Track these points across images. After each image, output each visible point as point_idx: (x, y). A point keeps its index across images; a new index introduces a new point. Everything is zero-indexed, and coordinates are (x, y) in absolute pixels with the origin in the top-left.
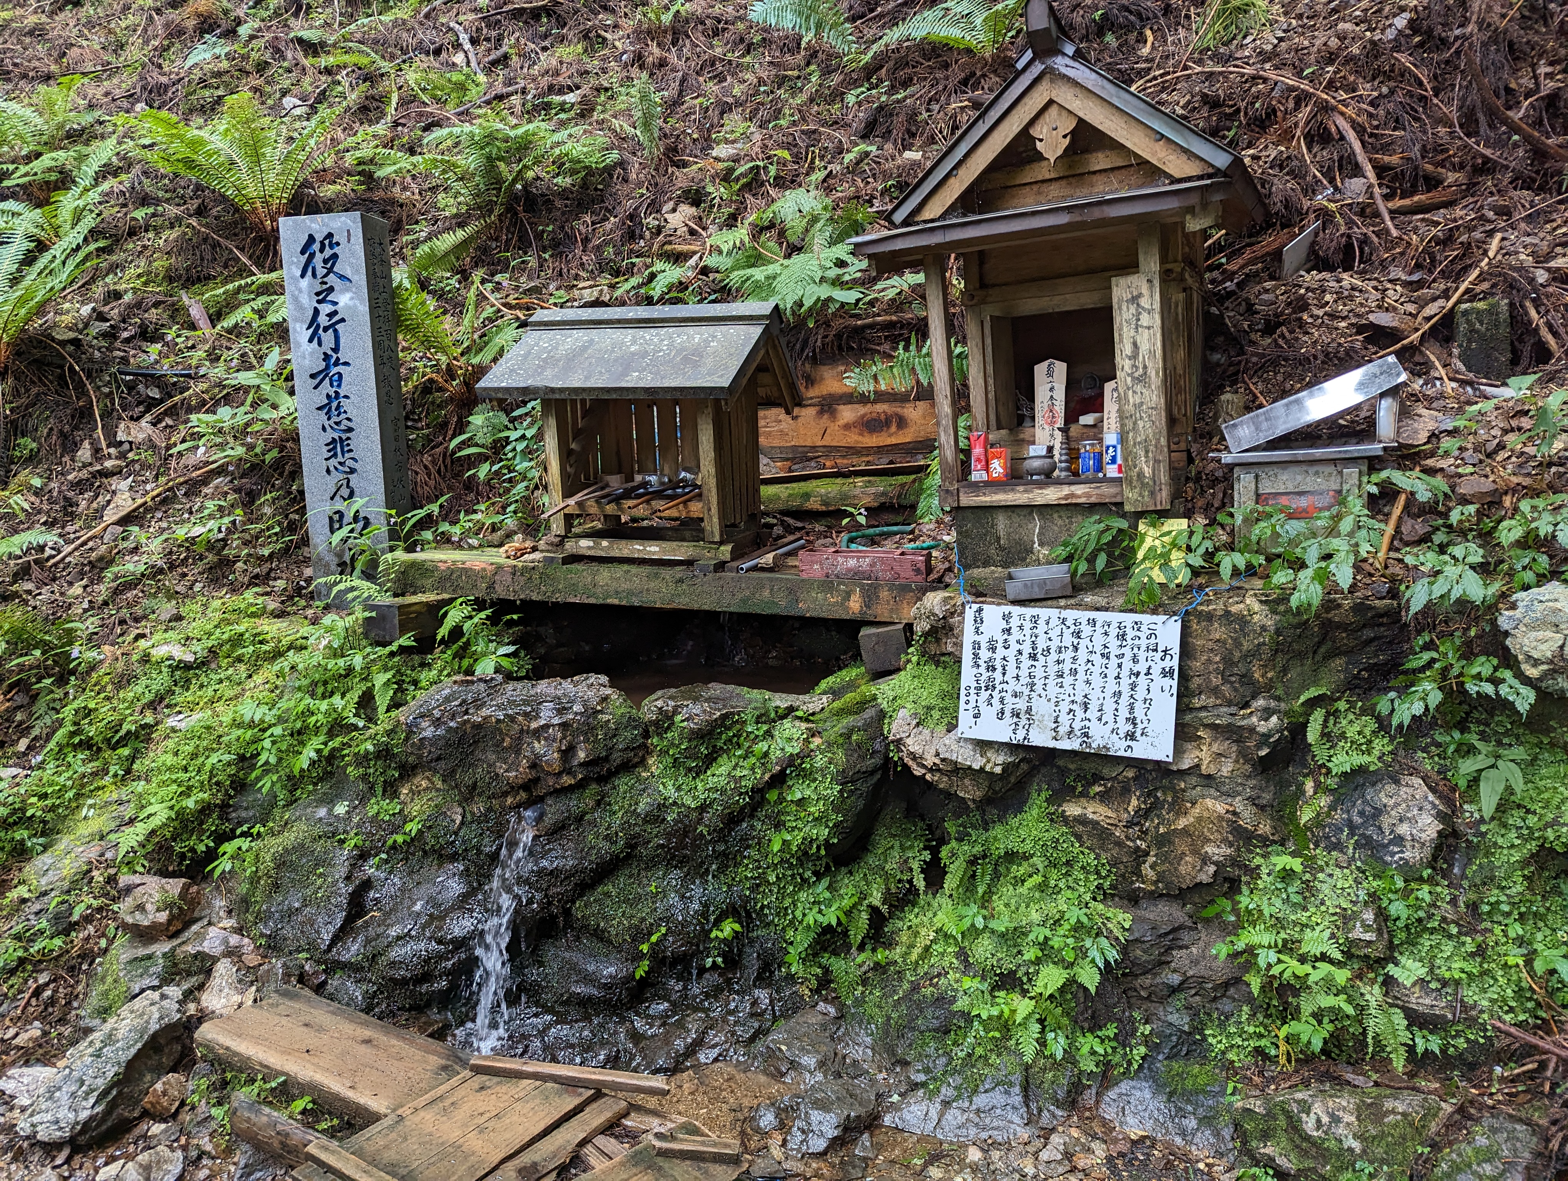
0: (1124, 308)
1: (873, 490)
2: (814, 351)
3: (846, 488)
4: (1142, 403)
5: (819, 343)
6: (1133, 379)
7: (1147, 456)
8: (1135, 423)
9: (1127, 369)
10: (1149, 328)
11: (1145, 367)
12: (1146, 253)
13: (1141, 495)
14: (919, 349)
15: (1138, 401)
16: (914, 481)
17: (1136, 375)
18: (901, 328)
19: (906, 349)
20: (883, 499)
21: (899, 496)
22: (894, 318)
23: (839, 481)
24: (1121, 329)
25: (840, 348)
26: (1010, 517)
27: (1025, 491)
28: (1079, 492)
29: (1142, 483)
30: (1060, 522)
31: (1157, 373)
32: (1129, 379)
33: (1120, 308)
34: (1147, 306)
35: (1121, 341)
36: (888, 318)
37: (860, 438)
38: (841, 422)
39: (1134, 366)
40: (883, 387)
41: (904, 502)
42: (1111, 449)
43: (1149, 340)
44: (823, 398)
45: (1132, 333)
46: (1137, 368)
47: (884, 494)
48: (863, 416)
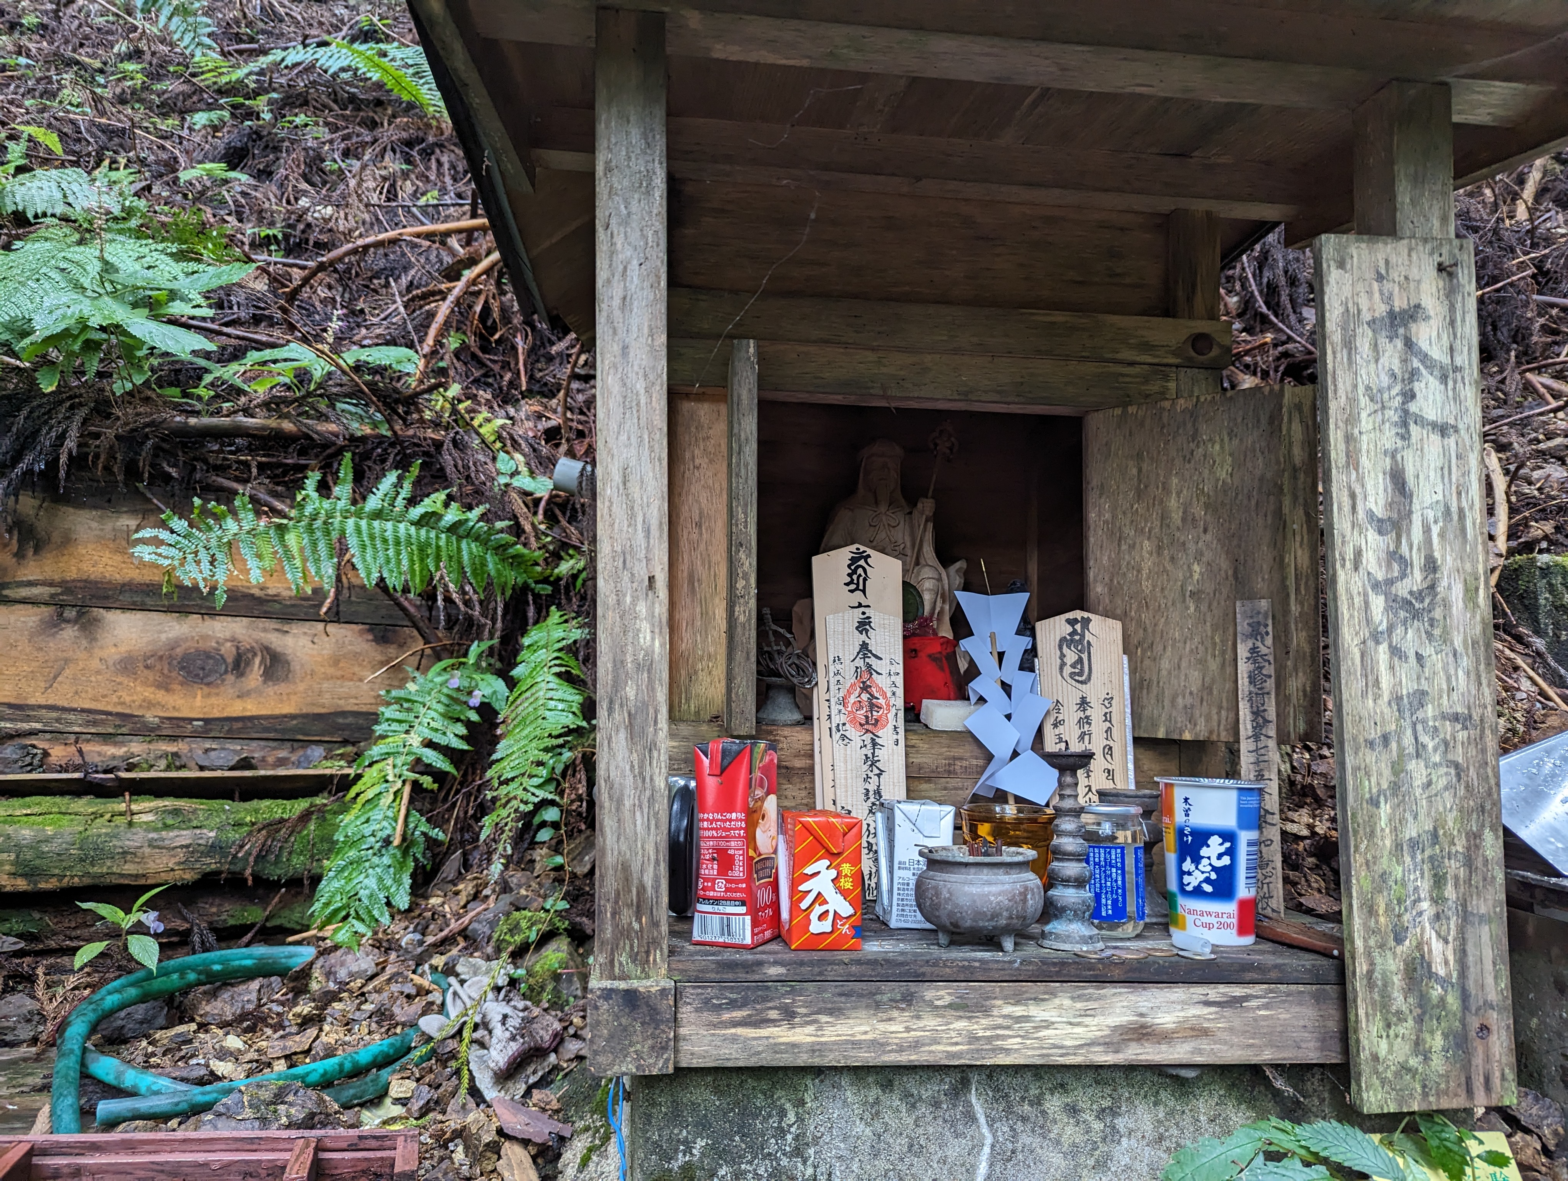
0: (1364, 344)
1: (185, 837)
2: (53, 464)
3: (100, 828)
4: (1420, 698)
5: (71, 443)
6: (1394, 603)
7: (1437, 900)
8: (1398, 768)
9: (1372, 562)
10: (1443, 430)
11: (1431, 566)
12: (1417, 180)
13: (1419, 1047)
14: (359, 496)
15: (1408, 687)
16: (305, 817)
17: (1403, 589)
18: (302, 452)
19: (324, 489)
20: (211, 864)
21: (261, 857)
22: (288, 426)
23: (84, 805)
24: (1352, 420)
25: (132, 472)
26: (874, 1110)
27: (961, 1007)
28: (1166, 1019)
29: (1423, 1001)
30: (1070, 1133)
31: (1470, 593)
32: (1378, 603)
33: (1349, 344)
34: (1438, 354)
35: (1352, 460)
36: (273, 423)
37: (160, 696)
38: (112, 653)
39: (1394, 556)
40: (256, 576)
41: (274, 873)
42: (1214, 847)
43: (1445, 471)
44: (67, 587)
45: (1389, 438)
46: (1405, 564)
47: (214, 848)
48: (173, 645)
